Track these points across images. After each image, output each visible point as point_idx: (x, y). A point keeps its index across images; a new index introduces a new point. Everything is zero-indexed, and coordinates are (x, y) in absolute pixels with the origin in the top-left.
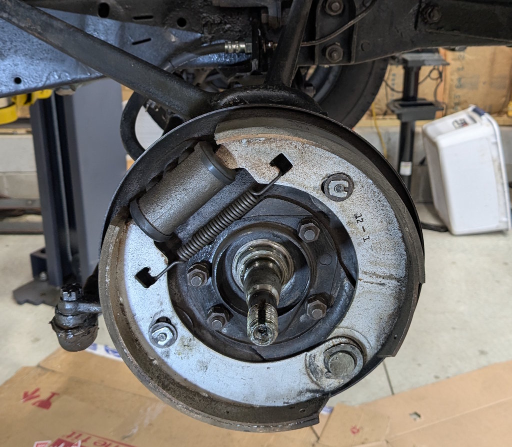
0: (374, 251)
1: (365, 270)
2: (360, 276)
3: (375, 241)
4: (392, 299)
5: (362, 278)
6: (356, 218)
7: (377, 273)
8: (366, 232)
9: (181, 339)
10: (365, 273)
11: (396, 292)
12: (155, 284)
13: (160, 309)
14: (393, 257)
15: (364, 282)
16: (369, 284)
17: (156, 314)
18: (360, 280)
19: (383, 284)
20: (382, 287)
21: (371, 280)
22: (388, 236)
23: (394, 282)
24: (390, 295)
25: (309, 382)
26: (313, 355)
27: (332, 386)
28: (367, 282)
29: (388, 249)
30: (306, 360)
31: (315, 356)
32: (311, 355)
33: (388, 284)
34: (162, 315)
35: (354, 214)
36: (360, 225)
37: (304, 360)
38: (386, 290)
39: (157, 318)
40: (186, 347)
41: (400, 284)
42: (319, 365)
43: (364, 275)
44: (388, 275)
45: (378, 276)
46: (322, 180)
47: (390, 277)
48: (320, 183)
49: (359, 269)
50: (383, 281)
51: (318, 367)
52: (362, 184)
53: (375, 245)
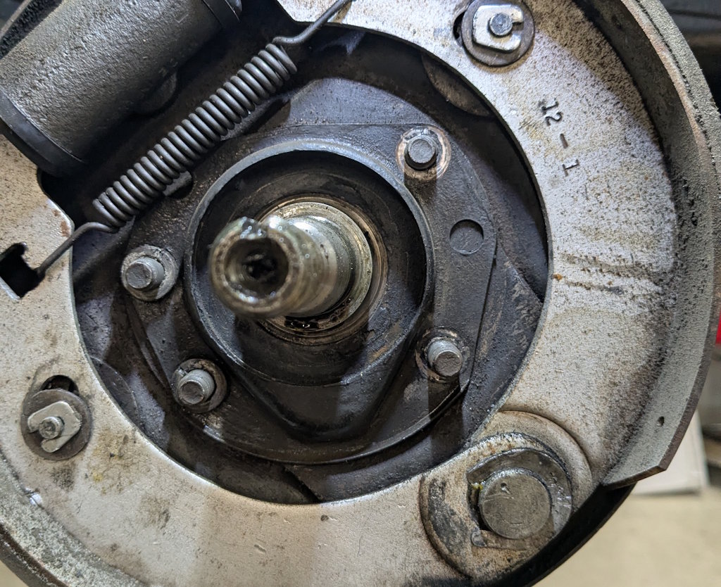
0: (593, 200)
1: (570, 252)
2: (558, 266)
3: (594, 174)
4: (640, 329)
5: (563, 274)
6: (545, 110)
7: (601, 259)
8: (569, 150)
9: (102, 437)
10: (571, 259)
11: (651, 312)
12: (37, 289)
13: (48, 357)
14: (642, 216)
15: (569, 284)
16: (579, 289)
17: (42, 367)
18: (558, 278)
19: (618, 291)
20: (611, 298)
21: (584, 278)
22: (627, 158)
23: (646, 285)
24: (637, 319)
25: (431, 558)
26: (439, 482)
28: (576, 285)
29: (628, 194)
30: (421, 496)
31: (444, 484)
32: (435, 480)
33: (630, 290)
34: (55, 370)
35: (538, 99)
36: (555, 130)
37: (416, 495)
38: (625, 307)
39: (42, 379)
40: (114, 461)
41: (660, 289)
42: (455, 510)
43: (568, 265)
44: (630, 263)
45: (602, 268)
46: (455, 9)
47: (637, 270)
48: (451, 18)
49: (555, 250)
50: (618, 282)
51: (454, 514)
52: (556, 18)
53: (593, 185)
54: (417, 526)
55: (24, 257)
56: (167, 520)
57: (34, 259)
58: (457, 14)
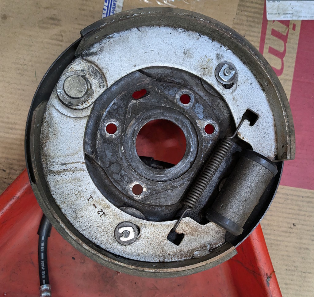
0: (80, 190)
1: (82, 172)
2: (84, 166)
3: (82, 199)
4: (51, 154)
5: (82, 164)
6: (104, 213)
7: (71, 173)
8: (93, 204)
9: (211, 73)
10: (81, 170)
11: (50, 161)
12: (243, 114)
13: (234, 93)
14: (62, 190)
15: (79, 162)
17: (235, 90)
18: (83, 163)
19: (63, 164)
20: (63, 162)
21: (75, 165)
22: (73, 207)
23: (55, 168)
24: (54, 157)
25: (96, 62)
26: (102, 87)
27: (77, 63)
28: (77, 162)
29: (69, 195)
30: (106, 81)
31: (100, 87)
32: (103, 87)
33: (59, 166)
34: (231, 90)
35: (107, 216)
36: (99, 208)
37: (108, 81)
38: (59, 160)
39: (234, 86)
40: (205, 67)
41: (49, 169)
42: (94, 80)
43: (82, 168)
44: (62, 174)
45: (70, 170)
46: (141, 235)
47: (59, 173)
48: (142, 232)
49: (87, 171)
50: (64, 167)
51: (94, 78)
52: (109, 242)
53: (81, 195)
54: (105, 71)
55: (250, 122)
56: (184, 52)
57: (246, 122)
58: (140, 234)
